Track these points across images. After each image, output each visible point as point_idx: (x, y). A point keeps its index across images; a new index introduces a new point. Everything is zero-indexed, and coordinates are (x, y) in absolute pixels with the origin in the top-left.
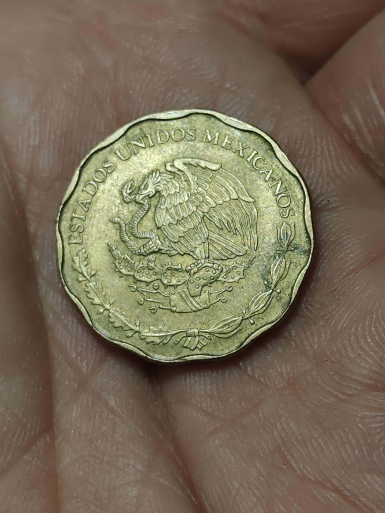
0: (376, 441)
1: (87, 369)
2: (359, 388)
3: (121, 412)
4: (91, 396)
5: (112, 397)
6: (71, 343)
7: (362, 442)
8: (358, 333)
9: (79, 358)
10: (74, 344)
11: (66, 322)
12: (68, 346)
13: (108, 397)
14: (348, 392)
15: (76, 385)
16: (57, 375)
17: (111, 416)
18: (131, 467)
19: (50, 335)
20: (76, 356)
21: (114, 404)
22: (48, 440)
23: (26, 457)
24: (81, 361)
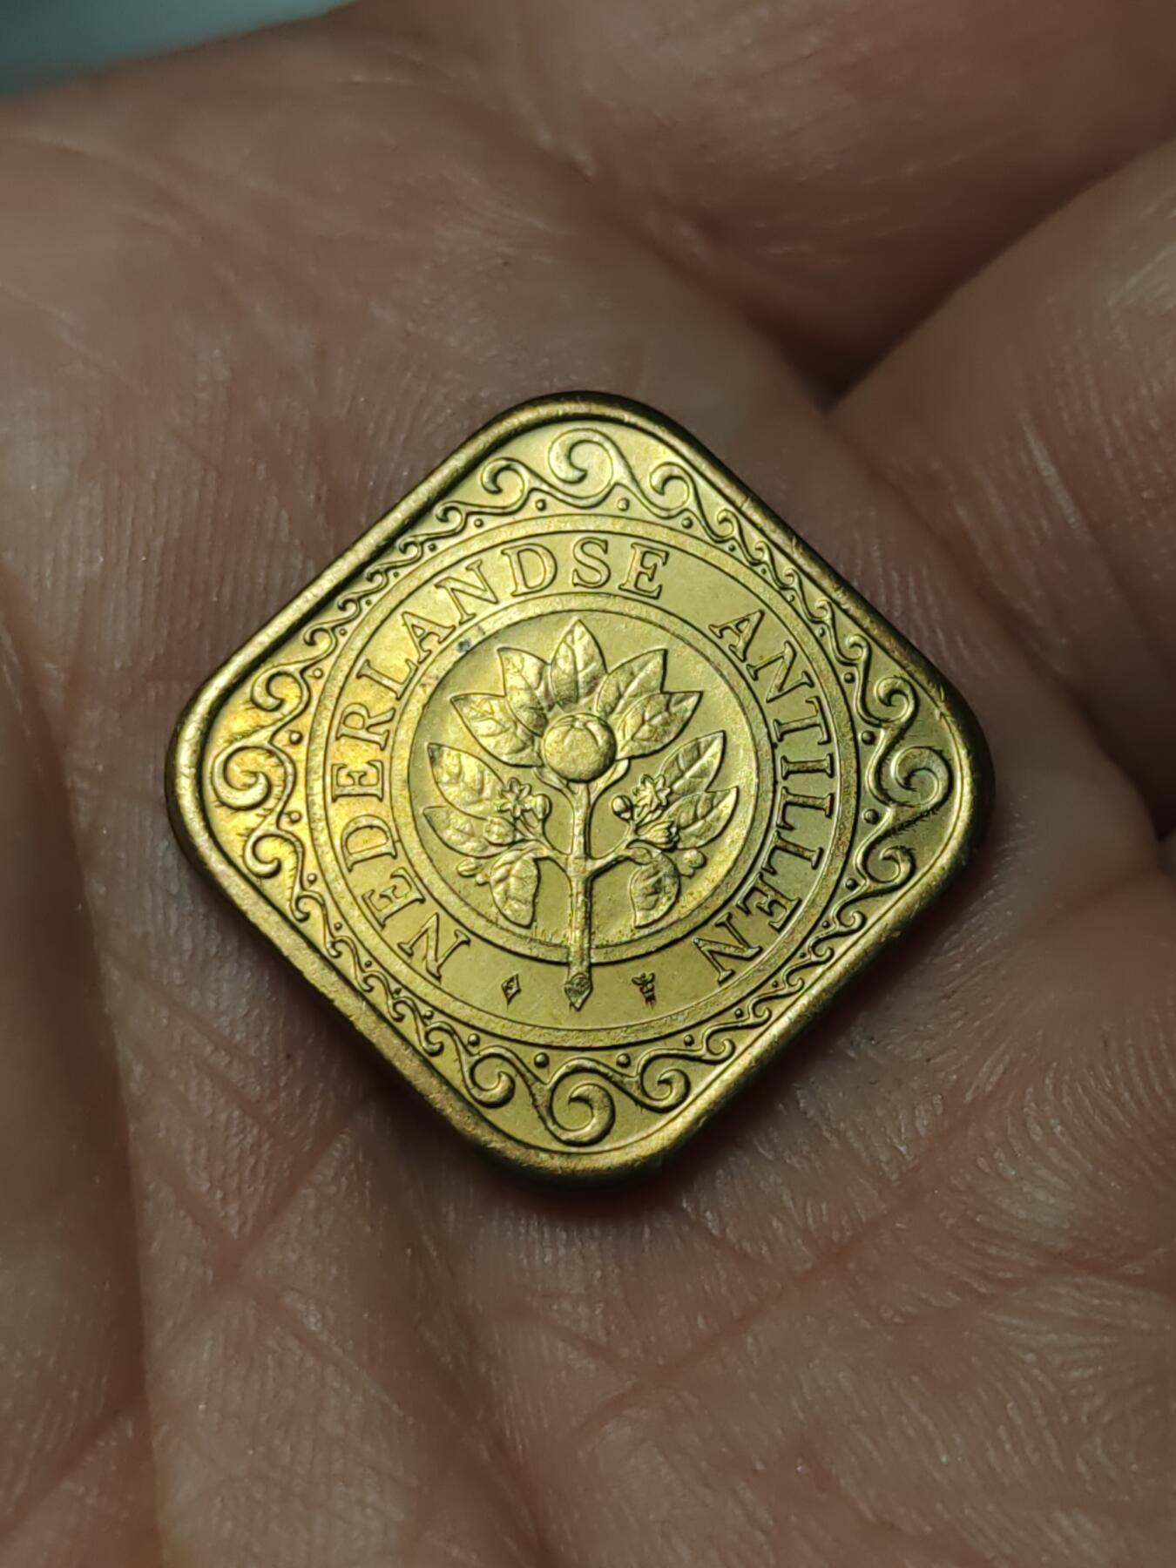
0: (1084, 1419)
1: (241, 1228)
2: (1032, 1263)
3: (337, 1350)
4: (253, 1303)
5: (312, 1308)
6: (196, 1150)
7: (1042, 1421)
8: (1025, 1110)
9: (219, 1195)
10: (204, 1151)
11: (181, 1088)
12: (188, 1159)
13: (301, 1306)
14: (1001, 1275)
15: (210, 1273)
16: (155, 1246)
17: (310, 1362)
18: (369, 1511)
19: (132, 1127)
20: (210, 1189)
21: (320, 1325)
22: (130, 1433)
23: (67, 1485)
24: (224, 1200)
